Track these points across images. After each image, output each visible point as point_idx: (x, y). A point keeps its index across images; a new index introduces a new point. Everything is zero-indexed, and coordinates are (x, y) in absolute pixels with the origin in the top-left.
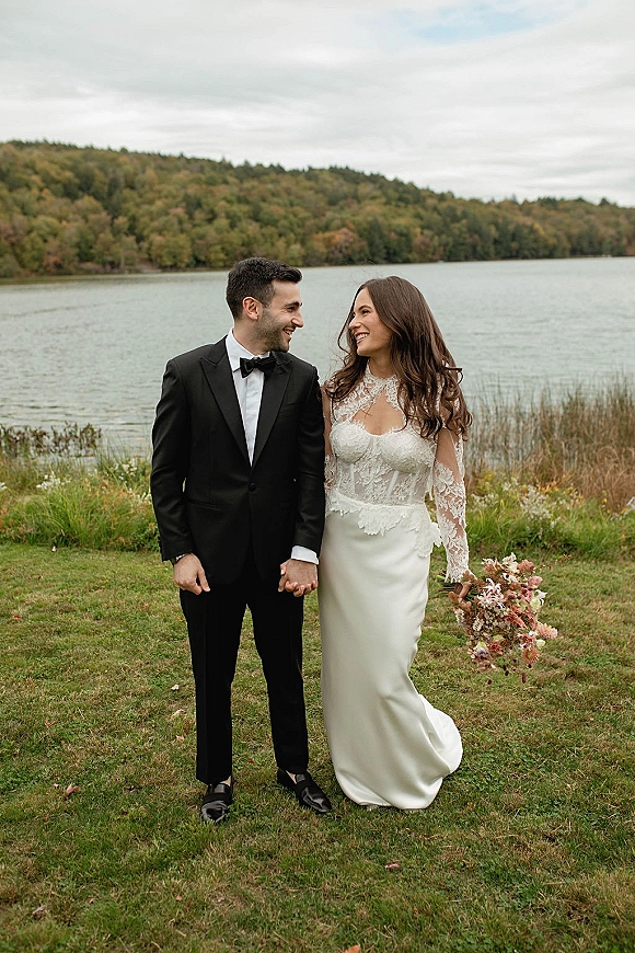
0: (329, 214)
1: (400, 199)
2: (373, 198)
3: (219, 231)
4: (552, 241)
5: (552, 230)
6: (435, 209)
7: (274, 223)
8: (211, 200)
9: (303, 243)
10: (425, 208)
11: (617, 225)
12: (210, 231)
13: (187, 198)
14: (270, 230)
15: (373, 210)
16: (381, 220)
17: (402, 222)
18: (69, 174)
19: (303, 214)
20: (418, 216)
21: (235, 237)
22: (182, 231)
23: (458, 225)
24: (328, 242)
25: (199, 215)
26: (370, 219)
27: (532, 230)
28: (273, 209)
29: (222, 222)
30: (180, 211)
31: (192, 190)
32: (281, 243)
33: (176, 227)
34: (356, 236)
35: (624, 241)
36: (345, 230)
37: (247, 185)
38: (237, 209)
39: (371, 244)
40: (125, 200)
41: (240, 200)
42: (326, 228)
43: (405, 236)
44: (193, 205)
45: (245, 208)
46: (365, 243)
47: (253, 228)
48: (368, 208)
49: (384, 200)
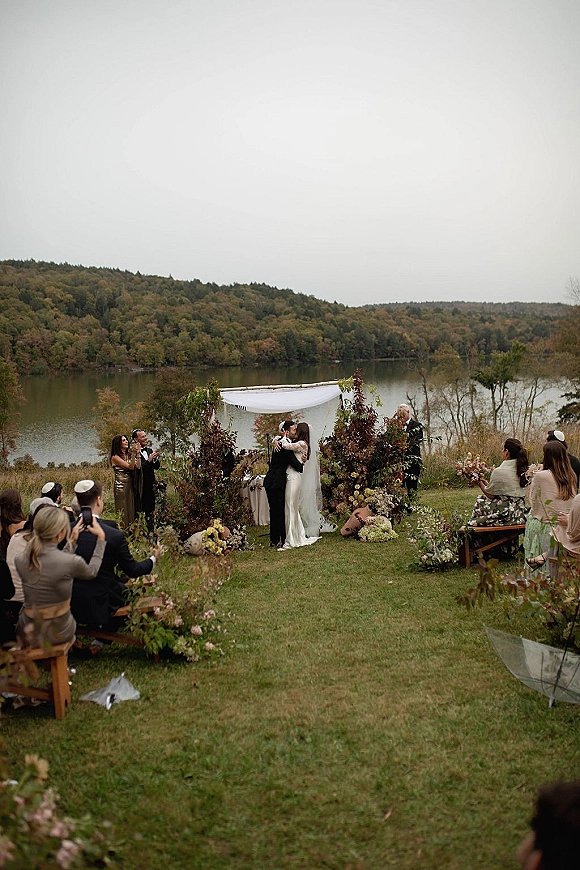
0: (258, 327)
1: (306, 314)
2: (286, 313)
3: (184, 341)
4: (417, 345)
5: (416, 337)
6: (332, 321)
7: (220, 335)
8: (175, 318)
9: (241, 349)
10: (324, 321)
11: (463, 332)
12: (177, 341)
13: (157, 316)
14: (217, 339)
15: (288, 323)
16: (294, 331)
17: (309, 332)
18: (70, 296)
19: (240, 327)
20: (320, 327)
21: (194, 345)
22: (158, 341)
23: (349, 334)
24: (258, 348)
25: (167, 329)
26: (286, 330)
27: (402, 338)
28: (219, 324)
29: (184, 334)
30: (154, 325)
31: (160, 310)
32: (226, 349)
33: (153, 338)
34: (277, 343)
35: (469, 344)
36: (270, 339)
37: (198, 305)
38: (194, 324)
39: (287, 349)
40: (113, 316)
41: (196, 317)
42: (256, 338)
43: (311, 342)
44: (163, 321)
45: (200, 323)
46: (284, 348)
47: (206, 338)
48: (285, 322)
49: (295, 315)
